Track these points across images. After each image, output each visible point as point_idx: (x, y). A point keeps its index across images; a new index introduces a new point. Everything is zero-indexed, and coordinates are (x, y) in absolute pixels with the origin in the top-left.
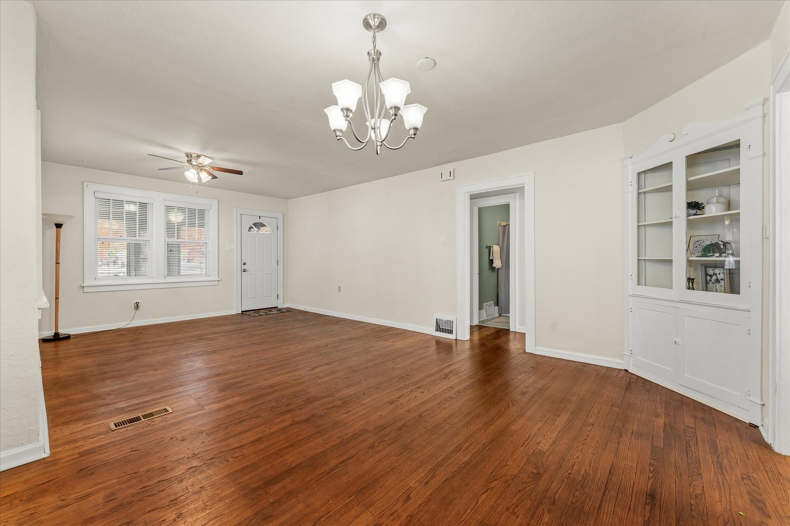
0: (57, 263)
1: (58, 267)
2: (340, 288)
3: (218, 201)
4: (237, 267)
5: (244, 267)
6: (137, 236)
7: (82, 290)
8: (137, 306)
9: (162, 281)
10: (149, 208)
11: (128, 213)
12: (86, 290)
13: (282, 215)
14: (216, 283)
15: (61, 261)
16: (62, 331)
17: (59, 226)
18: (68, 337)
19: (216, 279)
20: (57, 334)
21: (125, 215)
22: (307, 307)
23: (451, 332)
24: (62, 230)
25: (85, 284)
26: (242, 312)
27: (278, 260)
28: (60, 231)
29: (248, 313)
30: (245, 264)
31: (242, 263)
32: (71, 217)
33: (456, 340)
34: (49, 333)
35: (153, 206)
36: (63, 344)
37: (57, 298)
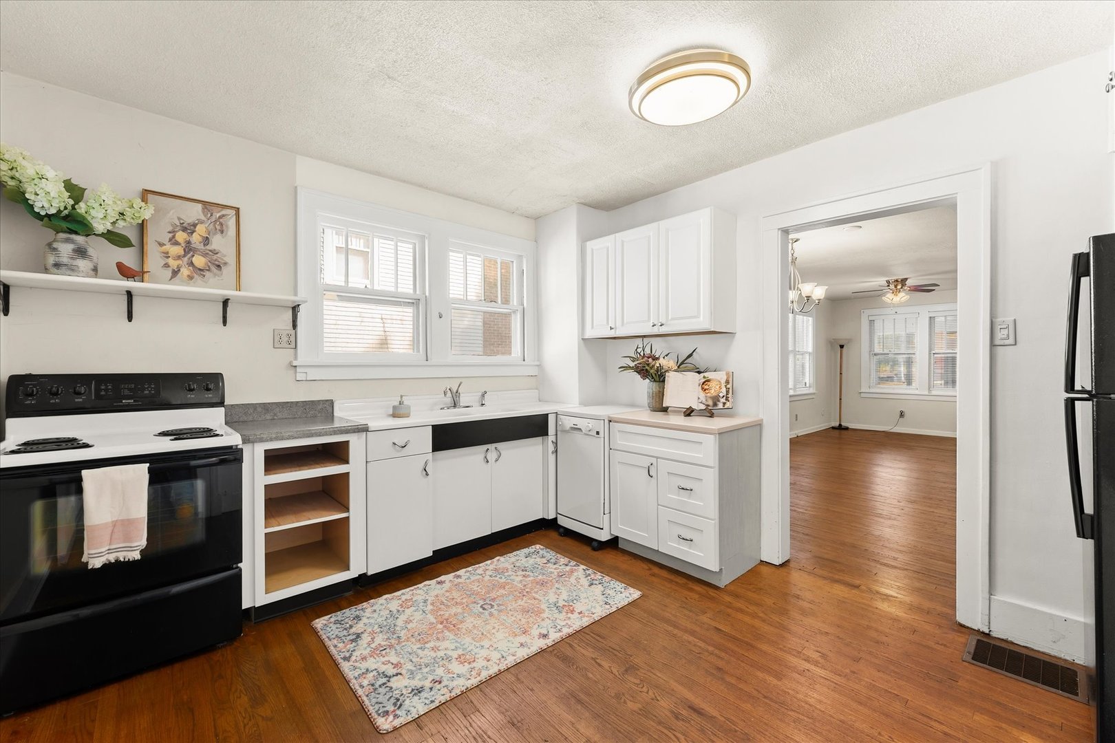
1: (841, 377)
7: (860, 394)
8: (902, 414)
9: (927, 393)
17: (842, 347)
18: (847, 429)
24: (844, 350)
25: (862, 391)
32: (851, 339)
36: (843, 432)
37: (840, 399)
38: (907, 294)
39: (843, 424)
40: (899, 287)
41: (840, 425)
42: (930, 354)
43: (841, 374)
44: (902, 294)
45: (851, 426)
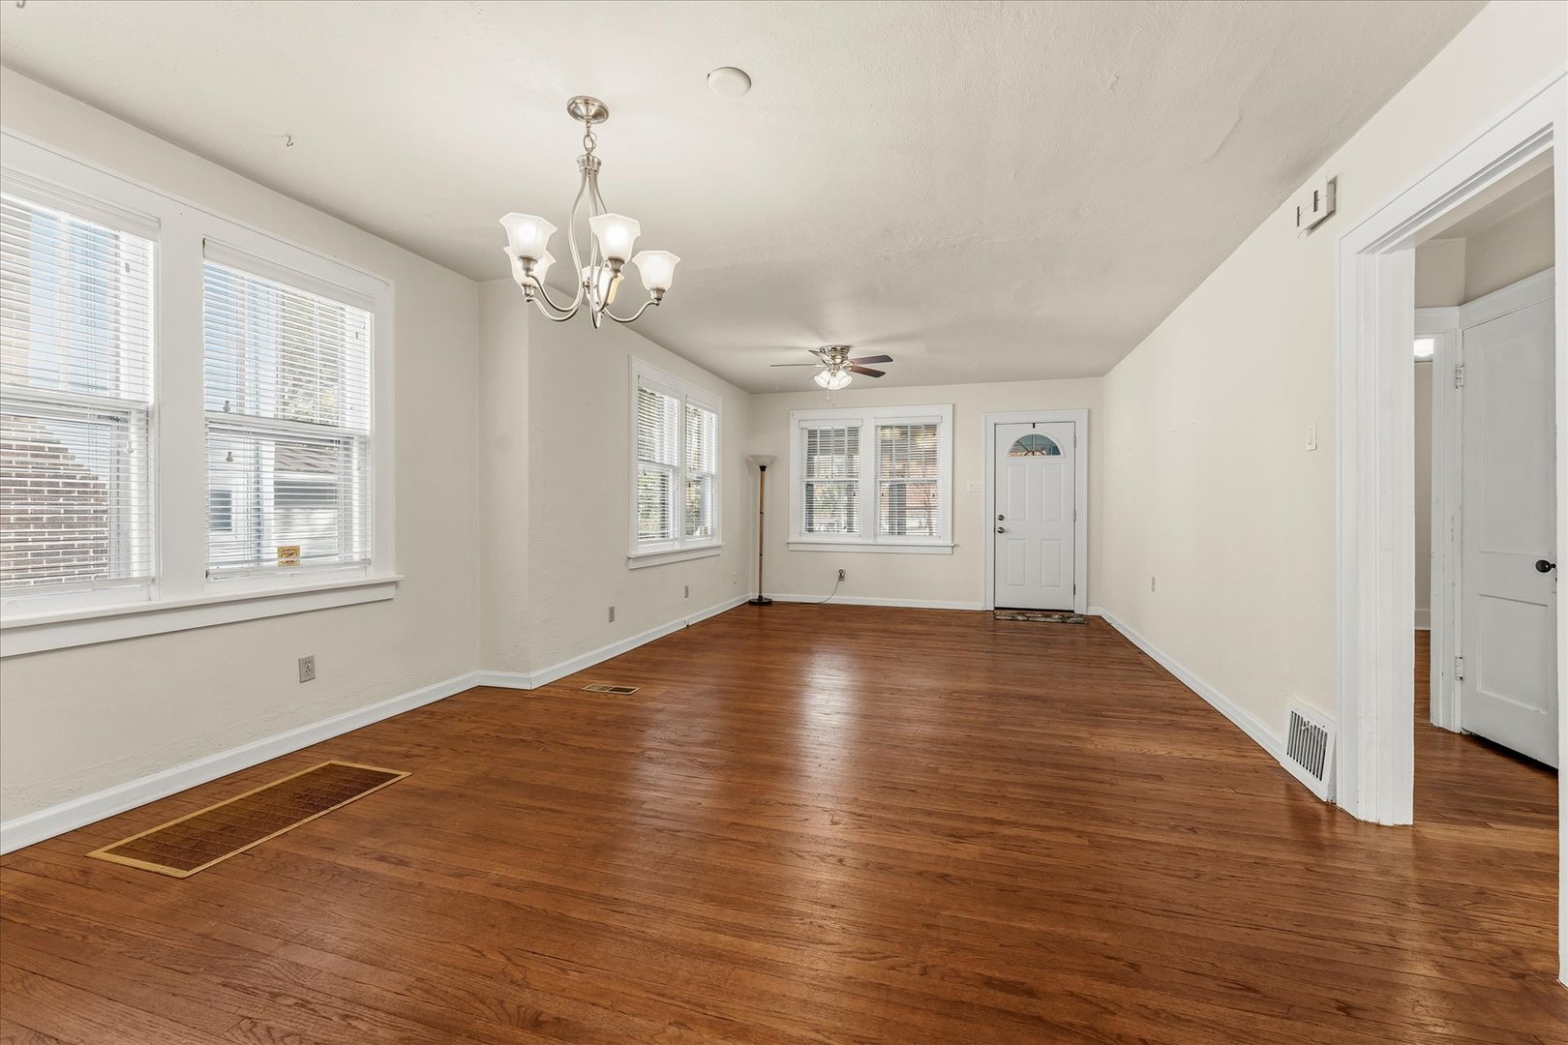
1: (762, 517)
2: (1153, 581)
3: (953, 405)
4: (987, 523)
5: (1000, 524)
7: (787, 547)
8: (842, 575)
9: (871, 542)
12: (791, 547)
13: (1086, 414)
14: (949, 551)
17: (763, 468)
18: (770, 603)
19: (949, 543)
24: (765, 473)
25: (790, 541)
26: (995, 609)
27: (1075, 512)
29: (1006, 613)
30: (1001, 518)
31: (997, 517)
34: (754, 596)
36: (766, 610)
37: (761, 555)
38: (848, 375)
39: (764, 595)
40: (838, 361)
41: (760, 597)
42: (876, 481)
43: (761, 513)
44: (841, 374)
45: (776, 597)
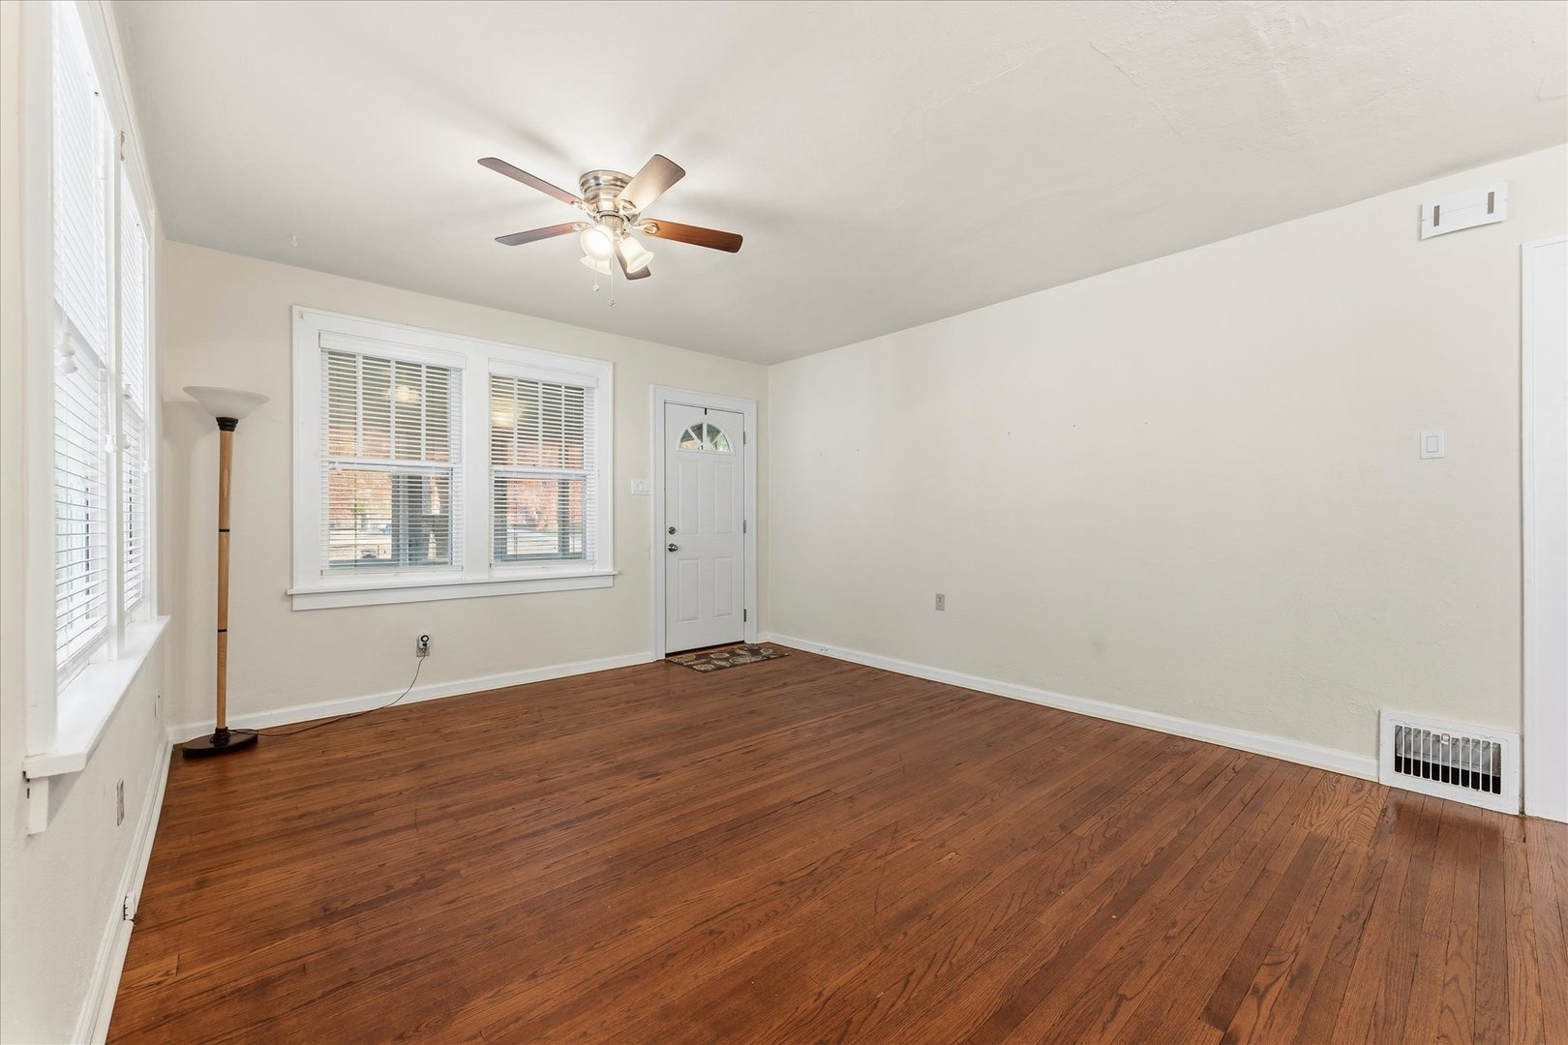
0: (223, 530)
1: (225, 540)
2: (940, 599)
3: (614, 364)
4: (657, 540)
5: (672, 539)
6: (423, 456)
7: (288, 604)
8: (424, 647)
9: (483, 577)
10: (452, 380)
11: (401, 408)
12: (299, 604)
13: (755, 405)
14: (609, 582)
15: (232, 524)
16: (238, 721)
17: (227, 424)
18: (250, 742)
19: (609, 570)
20: (222, 734)
21: (393, 415)
22: (827, 646)
23: (1491, 783)
24: (237, 436)
25: (297, 588)
26: (667, 655)
27: (744, 522)
28: (231, 436)
29: (683, 659)
30: (672, 531)
31: (668, 530)
32: (259, 400)
33: (1522, 817)
34: (200, 728)
35: (461, 375)
36: (237, 765)
41: (222, 731)
